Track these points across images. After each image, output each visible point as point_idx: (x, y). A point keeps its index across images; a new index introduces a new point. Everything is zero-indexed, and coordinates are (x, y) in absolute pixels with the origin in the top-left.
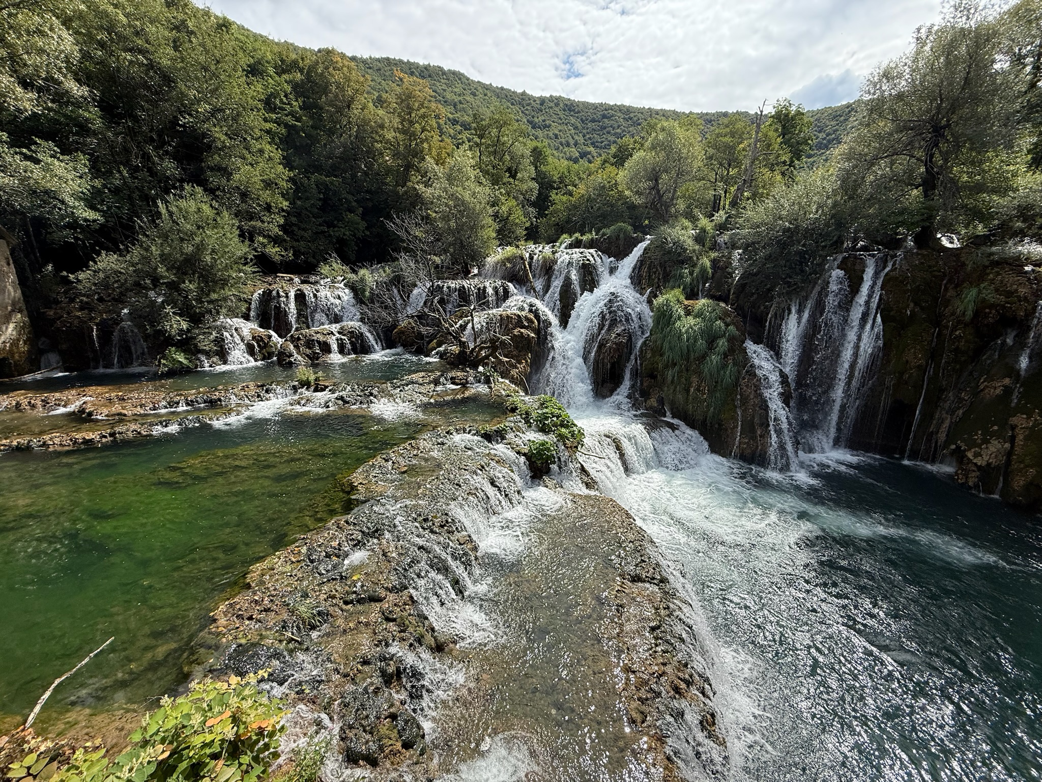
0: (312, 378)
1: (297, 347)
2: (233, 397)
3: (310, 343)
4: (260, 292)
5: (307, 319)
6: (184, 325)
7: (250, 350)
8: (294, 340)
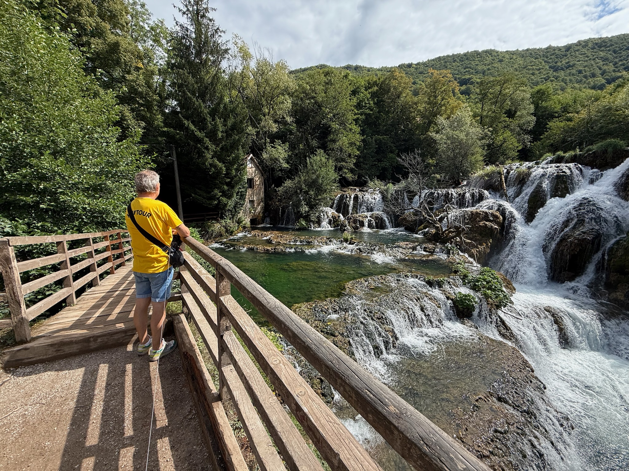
0: (349, 237)
1: (349, 222)
2: (316, 241)
3: (355, 221)
4: (339, 195)
5: (357, 209)
6: (307, 209)
7: (330, 223)
8: (349, 219)
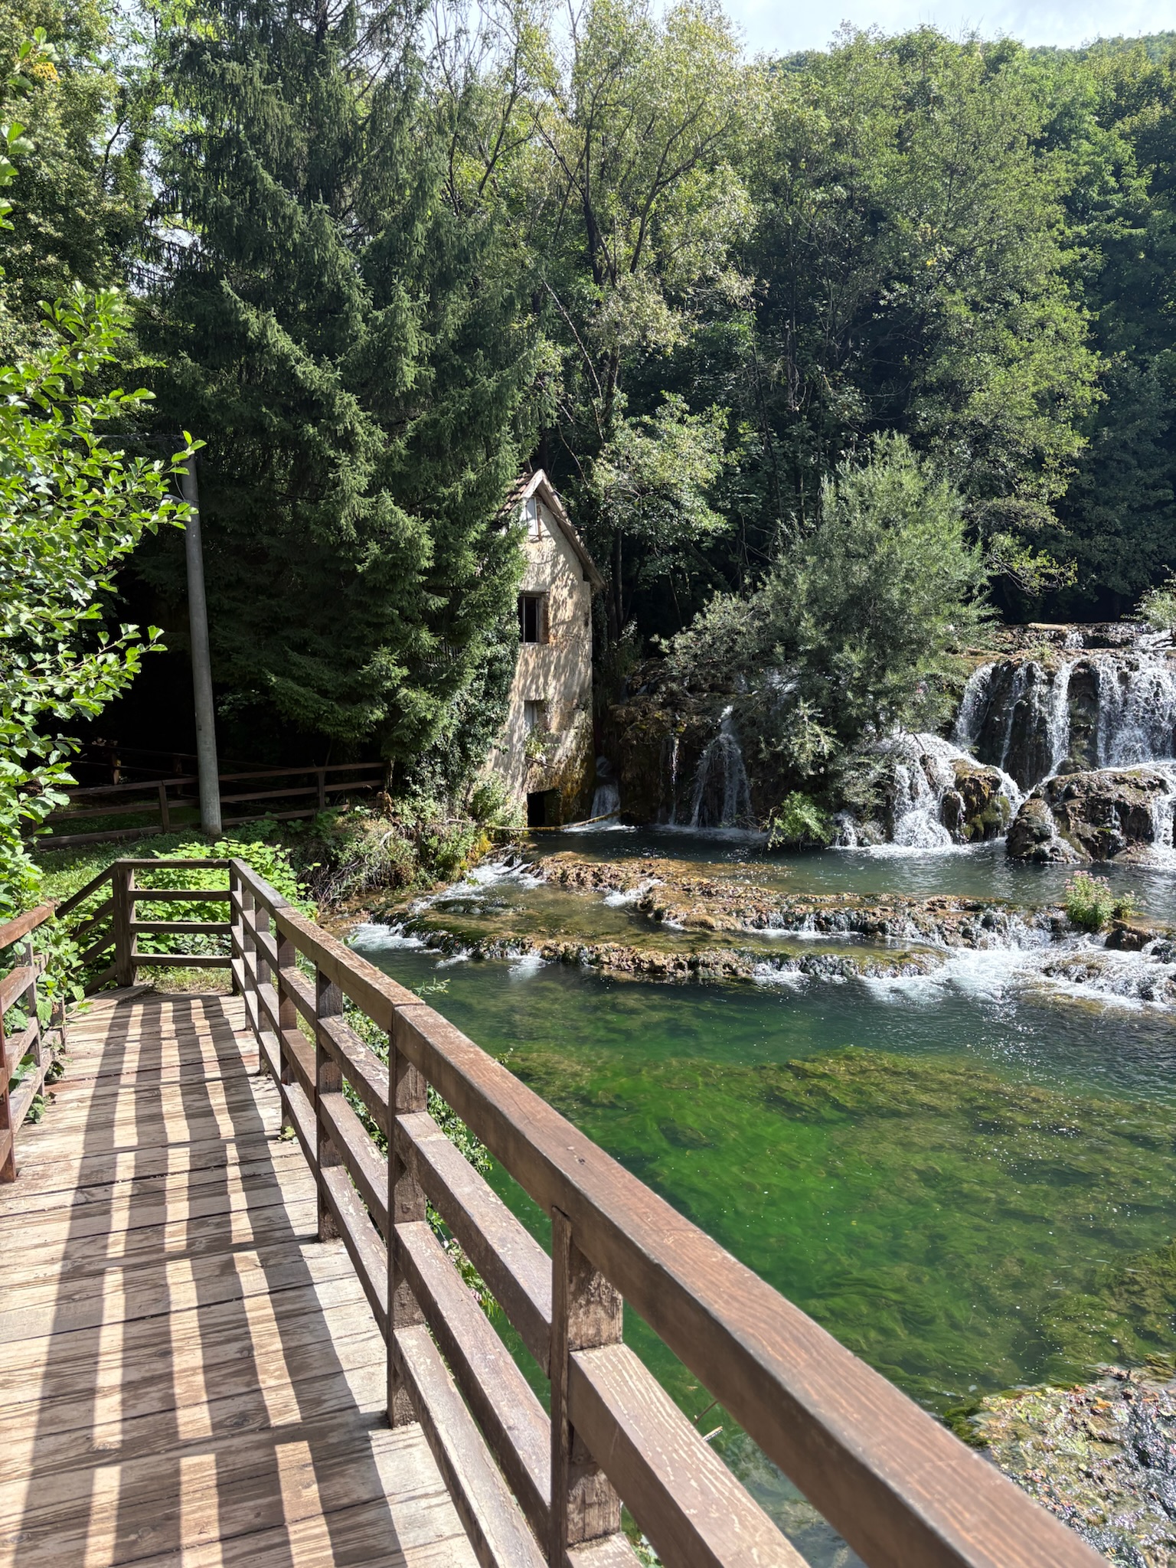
0: (1106, 908)
1: (1061, 815)
2: (910, 926)
3: (1096, 808)
5: (1093, 742)
6: (826, 745)
8: (1057, 797)
